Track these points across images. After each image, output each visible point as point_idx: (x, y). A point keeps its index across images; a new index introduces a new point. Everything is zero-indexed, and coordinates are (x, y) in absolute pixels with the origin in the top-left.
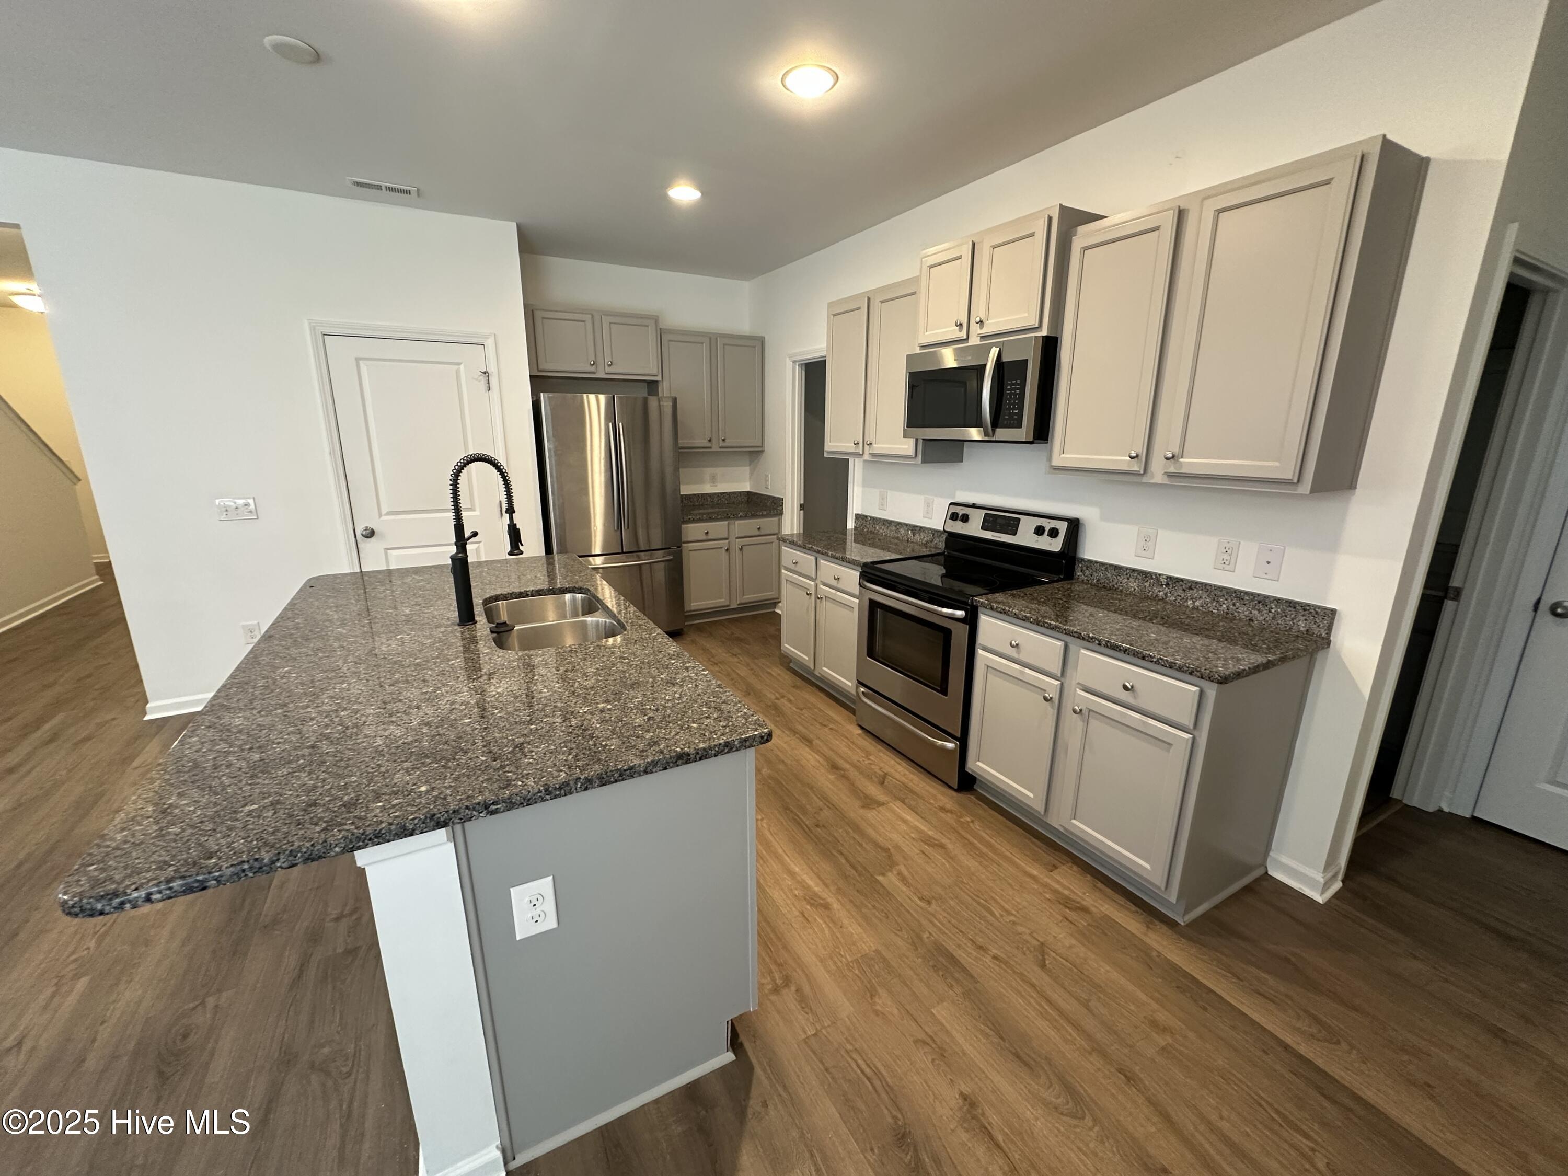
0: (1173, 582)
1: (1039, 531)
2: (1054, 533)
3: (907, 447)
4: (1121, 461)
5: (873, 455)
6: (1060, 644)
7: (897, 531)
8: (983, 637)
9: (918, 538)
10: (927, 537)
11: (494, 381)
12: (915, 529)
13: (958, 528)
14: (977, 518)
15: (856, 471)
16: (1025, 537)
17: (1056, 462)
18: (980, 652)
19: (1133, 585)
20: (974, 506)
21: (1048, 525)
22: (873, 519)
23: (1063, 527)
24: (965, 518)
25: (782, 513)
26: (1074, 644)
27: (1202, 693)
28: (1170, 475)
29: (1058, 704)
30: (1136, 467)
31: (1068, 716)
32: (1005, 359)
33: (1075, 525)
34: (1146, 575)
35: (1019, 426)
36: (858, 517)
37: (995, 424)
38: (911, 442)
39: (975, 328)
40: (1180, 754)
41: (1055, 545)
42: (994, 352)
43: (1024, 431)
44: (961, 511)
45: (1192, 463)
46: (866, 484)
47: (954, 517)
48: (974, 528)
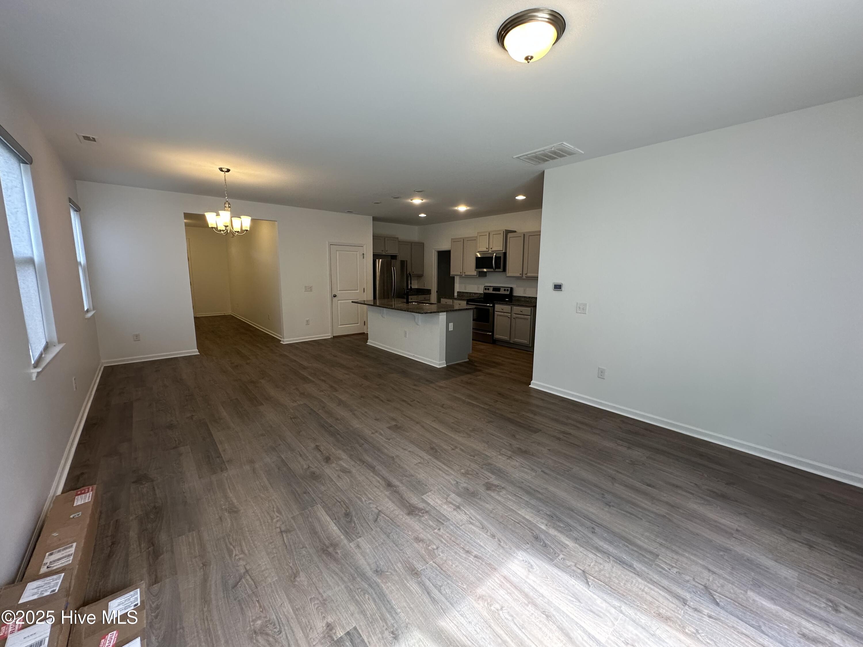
0: (529, 297)
1: (505, 290)
2: (508, 290)
3: (475, 273)
4: (518, 275)
5: (465, 275)
6: (510, 307)
7: (470, 294)
8: (496, 310)
9: (476, 295)
10: (479, 295)
11: (365, 256)
12: (475, 293)
13: (487, 291)
14: (491, 289)
15: (457, 280)
16: (502, 292)
17: (508, 275)
18: (496, 312)
19: (523, 299)
20: (490, 286)
21: (506, 289)
22: (463, 292)
23: (509, 289)
24: (488, 289)
25: (430, 294)
26: (512, 306)
27: (531, 309)
28: (526, 277)
29: (511, 318)
30: (521, 276)
31: (512, 319)
32: (497, 256)
33: (512, 289)
34: (525, 297)
35: (500, 268)
36: (458, 292)
37: (496, 268)
38: (476, 272)
39: (490, 249)
40: (529, 320)
41: (508, 293)
42: (495, 254)
43: (501, 270)
44: (487, 288)
45: (529, 275)
46: (460, 283)
47: (486, 289)
48: (491, 291)
